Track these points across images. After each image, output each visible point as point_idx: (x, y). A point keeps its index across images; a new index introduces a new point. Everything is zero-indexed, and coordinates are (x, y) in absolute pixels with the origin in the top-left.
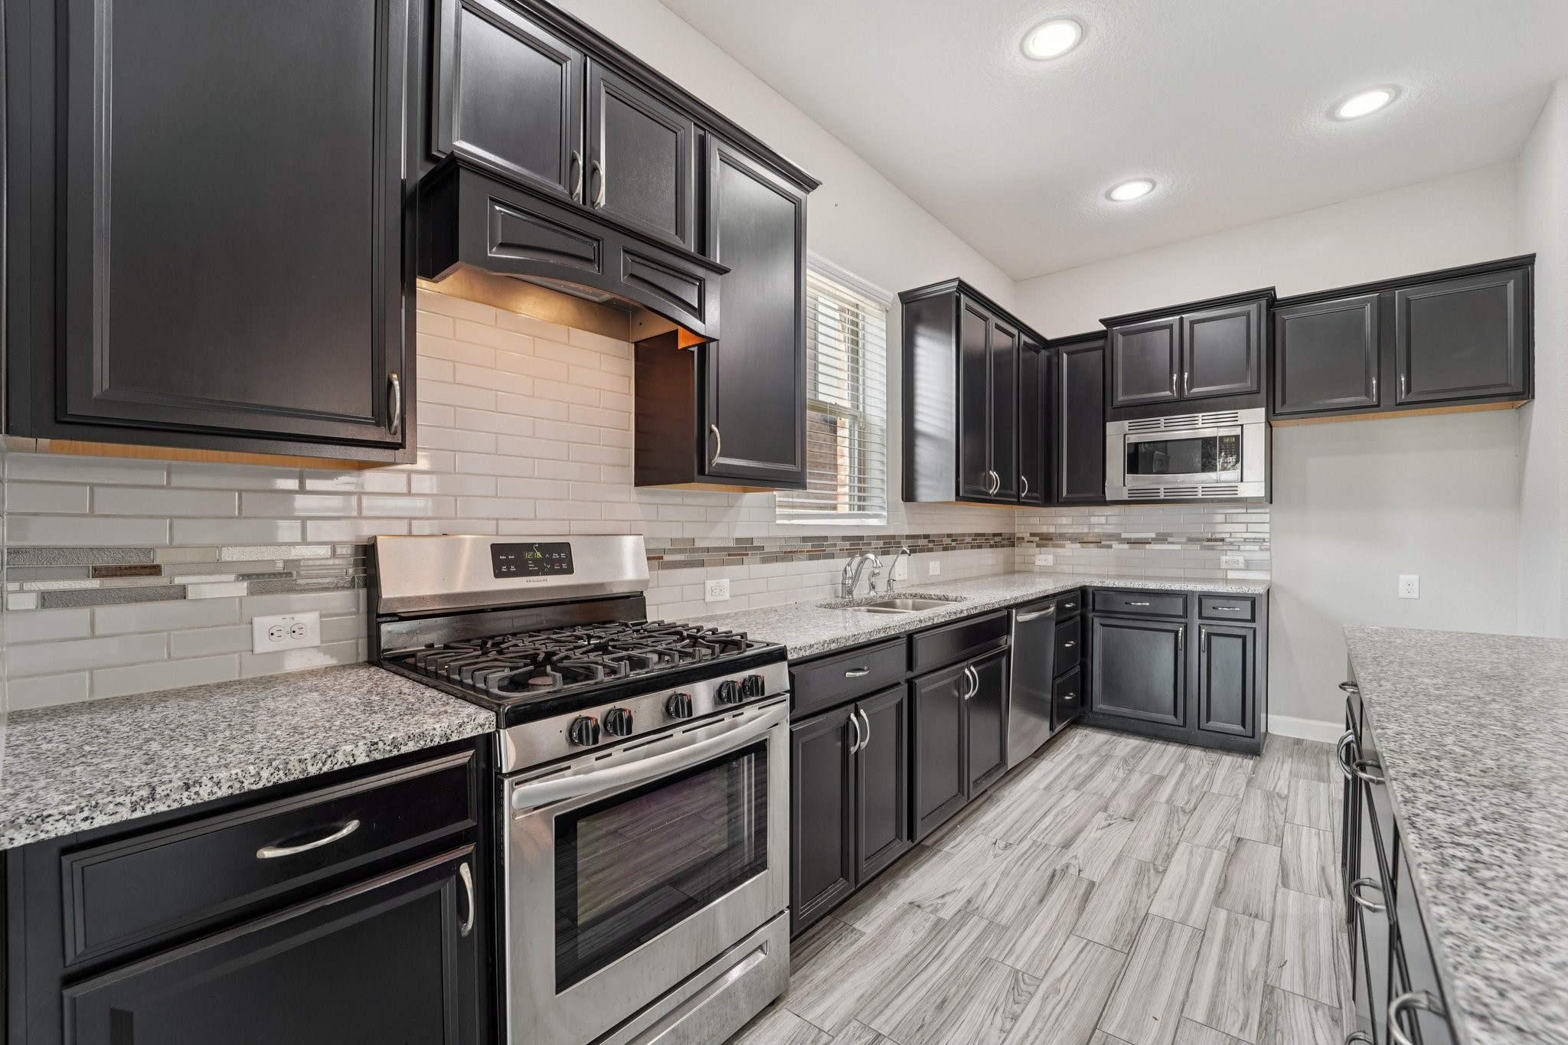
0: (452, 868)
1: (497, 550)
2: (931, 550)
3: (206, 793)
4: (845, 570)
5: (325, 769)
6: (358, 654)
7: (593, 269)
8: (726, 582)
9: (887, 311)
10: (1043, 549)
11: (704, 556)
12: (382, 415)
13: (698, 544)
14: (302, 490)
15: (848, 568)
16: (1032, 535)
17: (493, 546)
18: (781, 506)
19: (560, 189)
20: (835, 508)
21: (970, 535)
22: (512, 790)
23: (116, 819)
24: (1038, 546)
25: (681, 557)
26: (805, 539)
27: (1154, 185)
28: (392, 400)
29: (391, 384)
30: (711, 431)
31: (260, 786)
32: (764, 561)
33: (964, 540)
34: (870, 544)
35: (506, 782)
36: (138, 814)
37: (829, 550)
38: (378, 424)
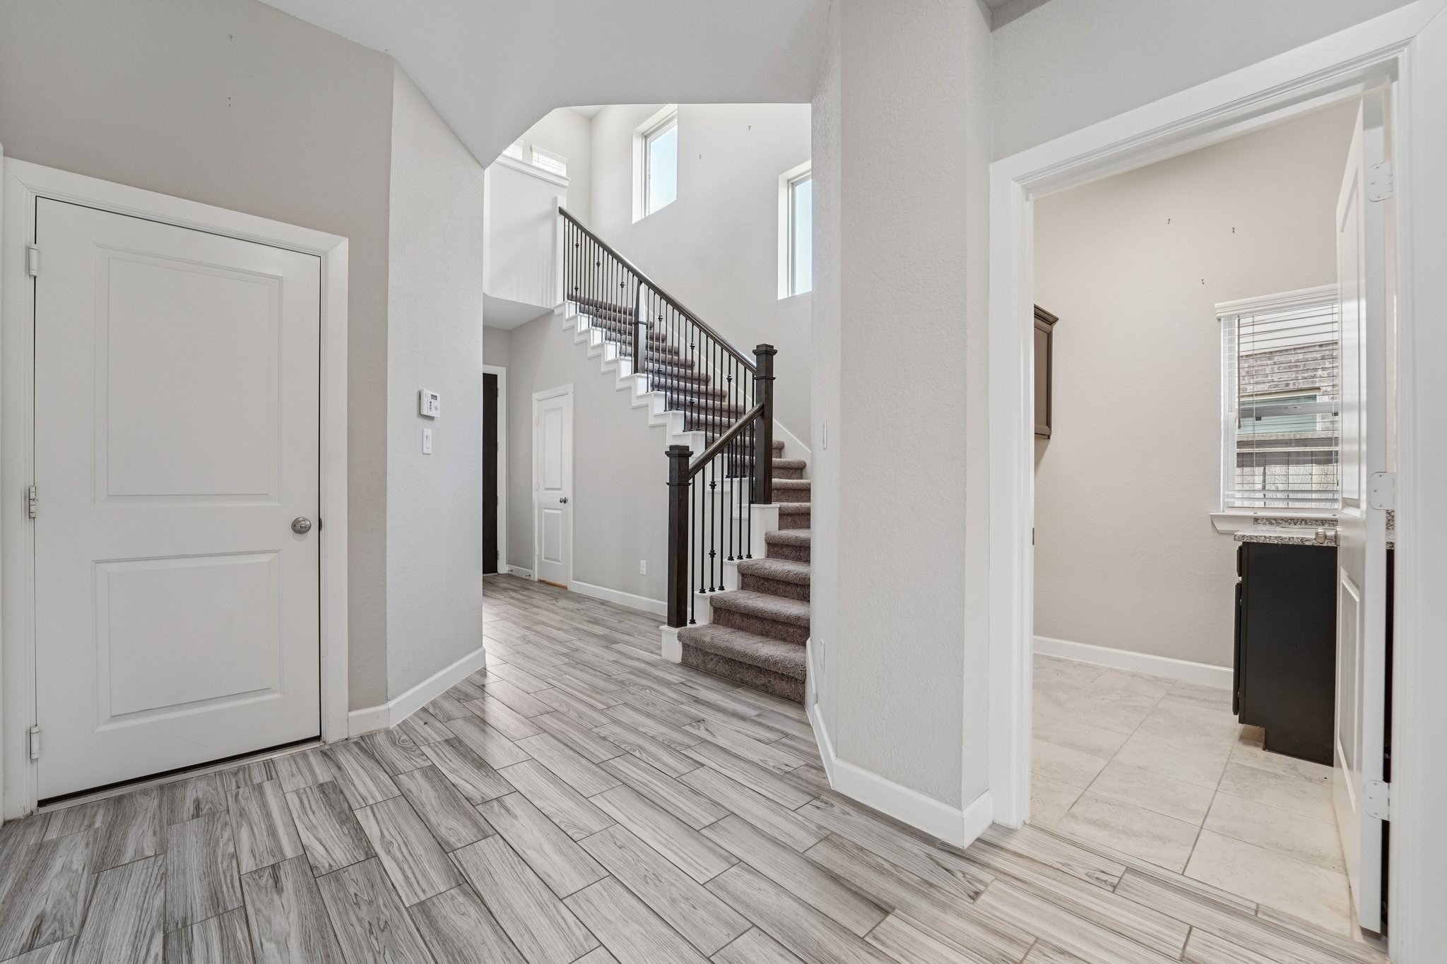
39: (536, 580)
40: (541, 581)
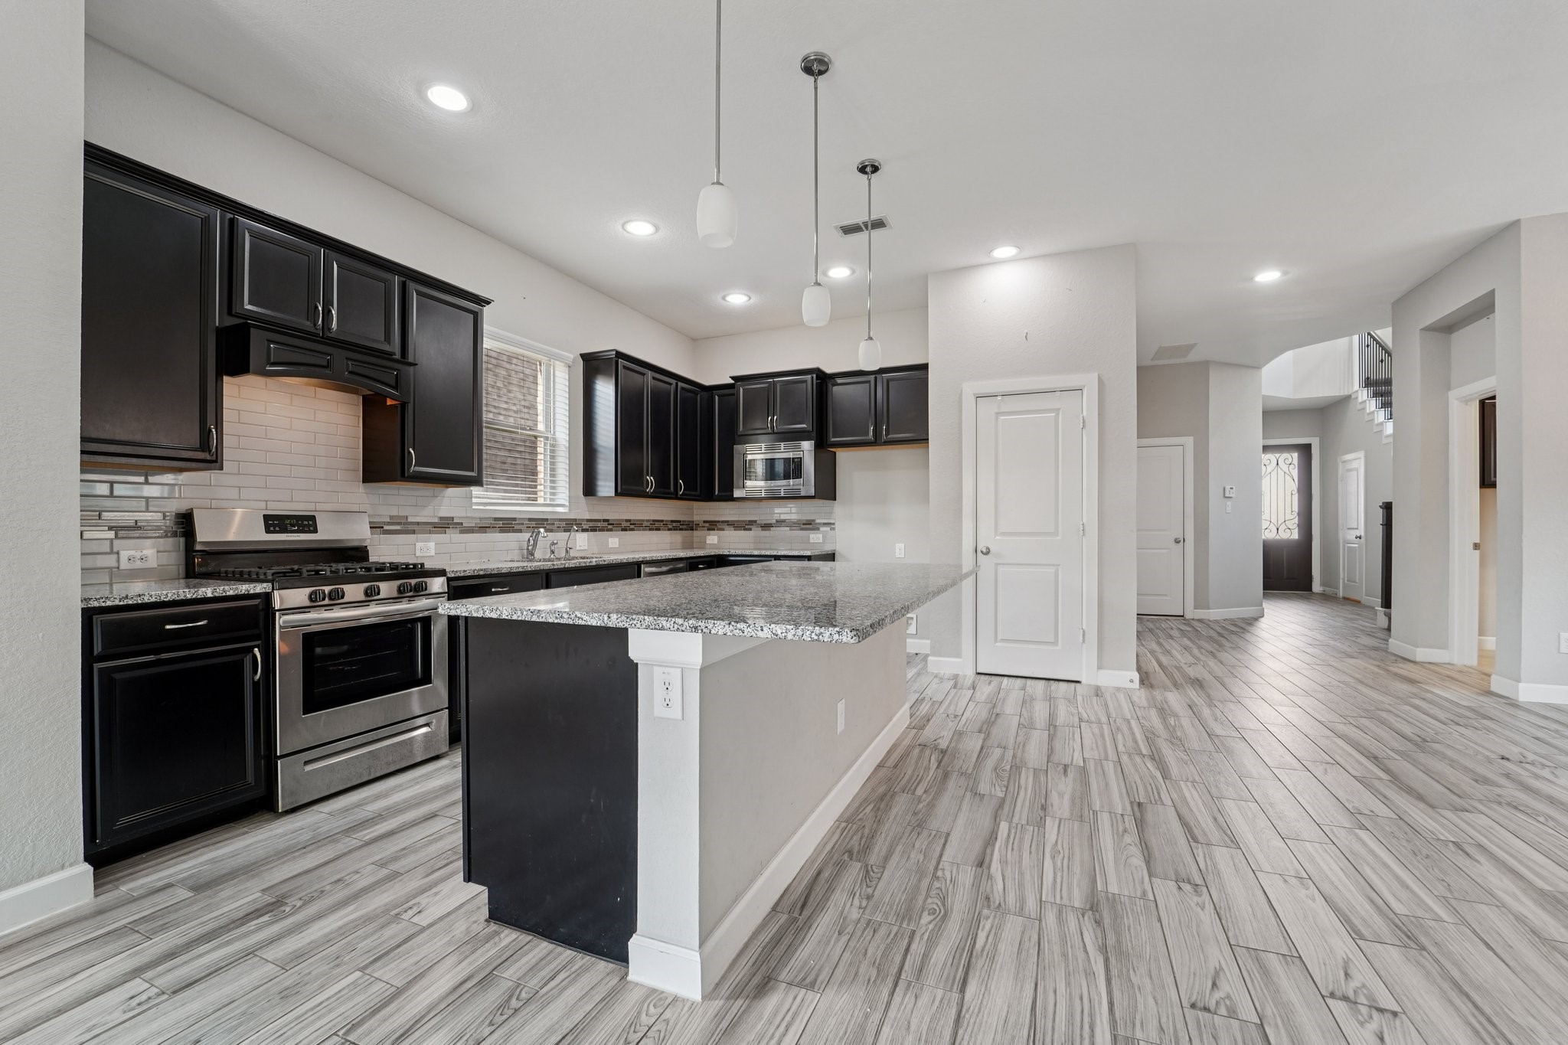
0: (250, 650)
1: (267, 518)
2: (611, 530)
3: (146, 599)
4: (529, 540)
5: (194, 597)
6: (179, 574)
7: (328, 371)
8: (432, 545)
9: (569, 367)
10: (711, 532)
11: (415, 527)
12: (205, 444)
13: (410, 520)
14: (147, 482)
15: (531, 539)
16: (705, 522)
17: (264, 516)
18: (476, 497)
19: (307, 325)
20: (535, 499)
21: (648, 521)
22: (280, 617)
23: (114, 603)
24: (709, 529)
25: (398, 527)
26: (496, 519)
27: (750, 298)
28: (211, 439)
29: (210, 431)
30: (410, 452)
31: (167, 599)
32: (462, 532)
33: (642, 524)
34: (554, 524)
35: (277, 613)
36: (122, 603)
37: (516, 527)
38: (203, 451)
39: (1341, 595)
40: (1345, 598)
